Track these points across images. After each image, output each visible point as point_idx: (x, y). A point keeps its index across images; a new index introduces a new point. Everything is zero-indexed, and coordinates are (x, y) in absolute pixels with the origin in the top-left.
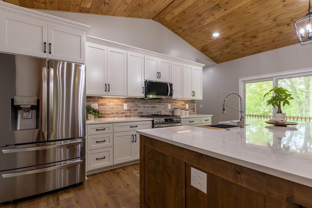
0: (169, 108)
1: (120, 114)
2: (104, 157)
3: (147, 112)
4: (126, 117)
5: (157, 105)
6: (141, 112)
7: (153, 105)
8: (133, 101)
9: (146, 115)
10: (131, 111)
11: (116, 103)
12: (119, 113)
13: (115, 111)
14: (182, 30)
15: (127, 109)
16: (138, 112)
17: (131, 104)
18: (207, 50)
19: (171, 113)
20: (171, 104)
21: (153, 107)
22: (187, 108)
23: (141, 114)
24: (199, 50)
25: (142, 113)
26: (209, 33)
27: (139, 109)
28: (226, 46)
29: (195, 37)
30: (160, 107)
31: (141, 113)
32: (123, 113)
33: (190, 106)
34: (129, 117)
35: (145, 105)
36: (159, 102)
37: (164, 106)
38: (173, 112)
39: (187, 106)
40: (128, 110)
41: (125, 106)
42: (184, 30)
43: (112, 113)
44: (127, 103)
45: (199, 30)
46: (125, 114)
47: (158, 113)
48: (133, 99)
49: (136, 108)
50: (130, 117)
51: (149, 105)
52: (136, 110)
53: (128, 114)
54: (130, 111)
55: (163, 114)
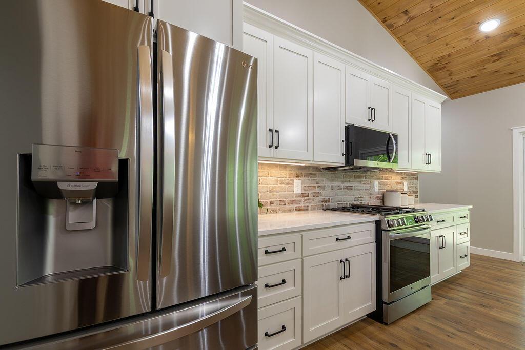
0: (376, 190)
1: (287, 204)
2: (284, 328)
3: (337, 200)
4: (299, 212)
5: (355, 184)
6: (327, 198)
7: (348, 184)
8: (311, 174)
9: (335, 205)
10: (308, 196)
11: (279, 179)
12: (284, 201)
13: (275, 197)
14: (410, 17)
15: (299, 192)
16: (320, 198)
17: (308, 181)
18: (445, 67)
19: (379, 201)
20: (380, 181)
21: (347, 188)
22: (406, 189)
23: (327, 204)
24: (424, 68)
25: (329, 202)
26: (473, 23)
27: (323, 192)
28: (499, 54)
29: (430, 35)
30: (359, 187)
31: (326, 202)
32: (292, 202)
33: (410, 187)
34: (304, 210)
35: (334, 183)
36: (359, 177)
37: (368, 187)
38: (383, 199)
39: (406, 186)
40: (303, 195)
41: (298, 186)
42: (411, 19)
43: (271, 203)
44: (300, 178)
45: (452, 15)
46: (297, 204)
47: (357, 202)
48: (311, 168)
49: (317, 190)
50: (306, 212)
51: (339, 184)
52: (316, 195)
53: (302, 205)
54: (306, 198)
55: (365, 203)
